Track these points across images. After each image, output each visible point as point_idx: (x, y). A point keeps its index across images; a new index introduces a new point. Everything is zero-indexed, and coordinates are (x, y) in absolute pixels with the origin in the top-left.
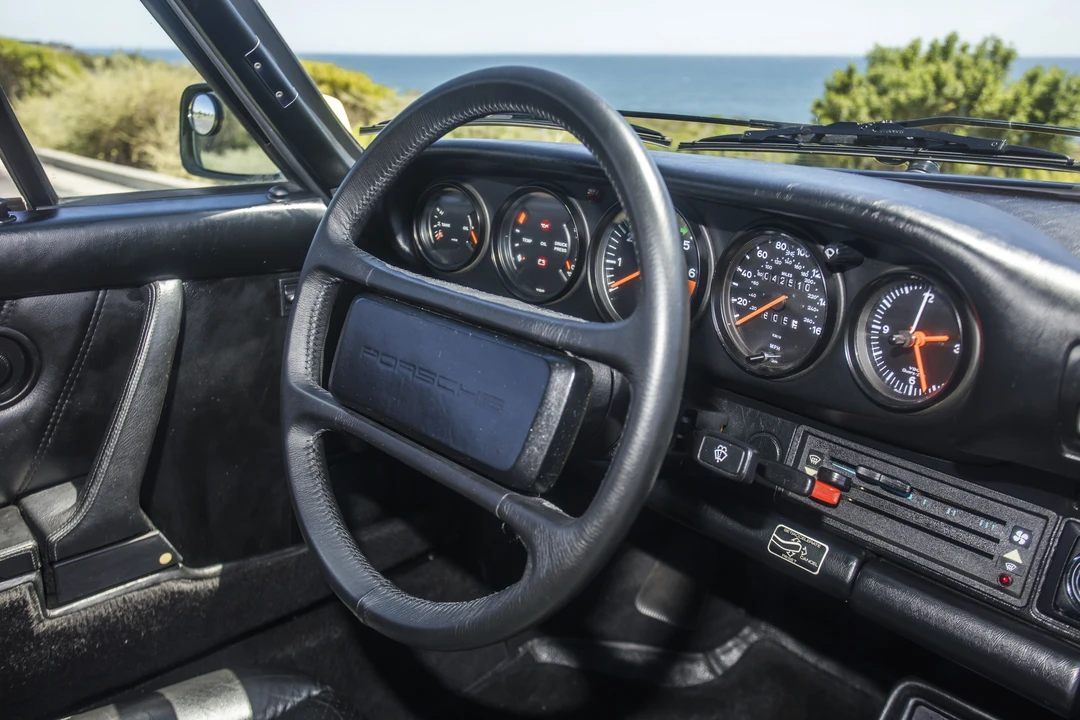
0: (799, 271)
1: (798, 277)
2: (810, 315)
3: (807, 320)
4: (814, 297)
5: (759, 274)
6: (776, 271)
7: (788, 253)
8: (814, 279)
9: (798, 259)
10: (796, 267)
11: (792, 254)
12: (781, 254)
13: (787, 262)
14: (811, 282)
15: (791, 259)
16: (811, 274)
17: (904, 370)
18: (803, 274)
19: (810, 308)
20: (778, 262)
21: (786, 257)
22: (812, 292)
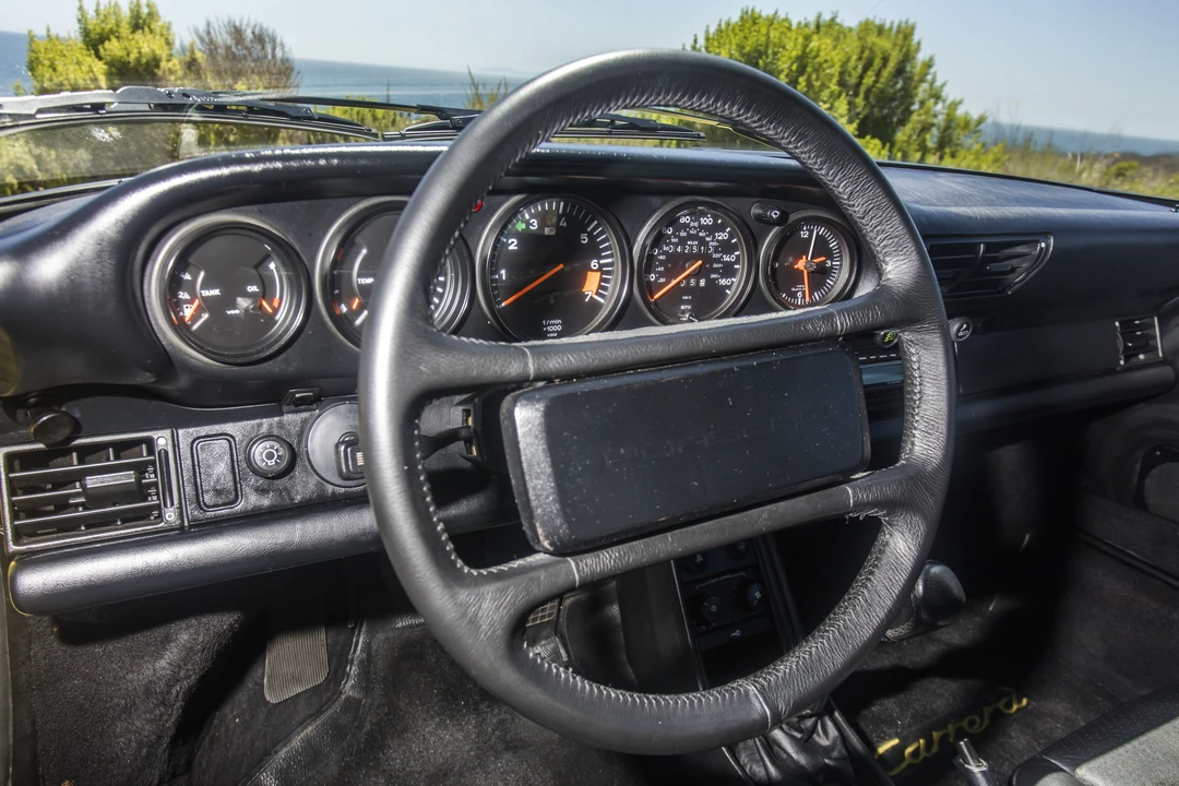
0: (704, 237)
1: (702, 242)
2: (716, 271)
3: (713, 276)
4: (718, 256)
5: (665, 249)
6: (683, 241)
7: (692, 224)
8: (717, 241)
9: (702, 227)
10: (701, 234)
11: (696, 224)
12: (686, 226)
13: (691, 232)
14: (715, 244)
15: (695, 228)
16: (714, 237)
17: (793, 289)
18: (708, 239)
19: (715, 266)
20: (683, 234)
21: (690, 229)
22: (716, 251)
